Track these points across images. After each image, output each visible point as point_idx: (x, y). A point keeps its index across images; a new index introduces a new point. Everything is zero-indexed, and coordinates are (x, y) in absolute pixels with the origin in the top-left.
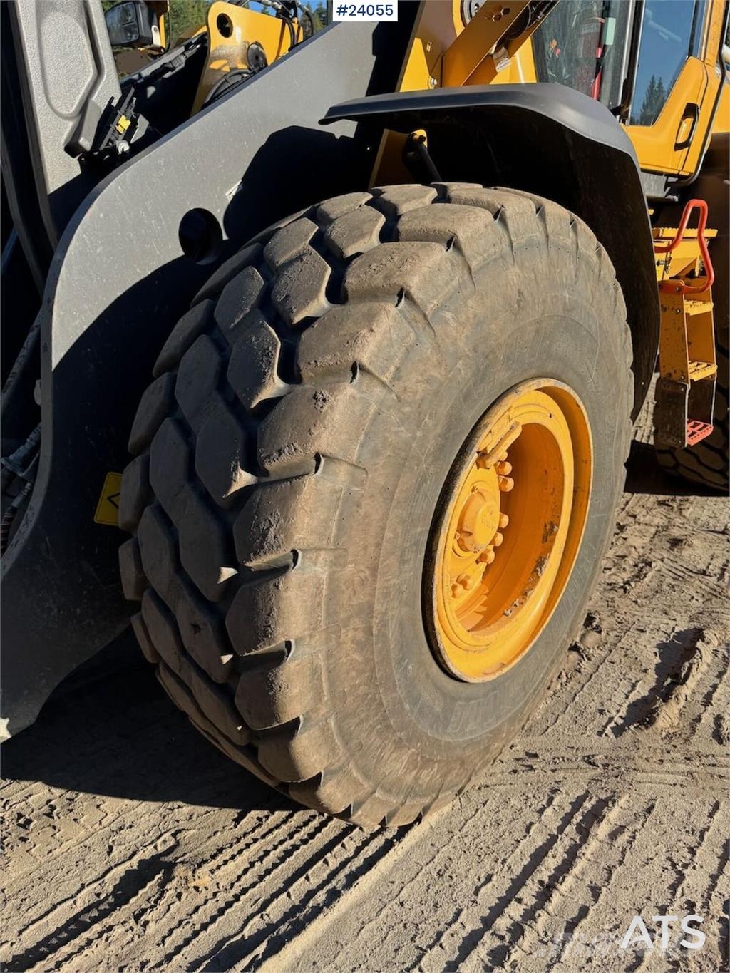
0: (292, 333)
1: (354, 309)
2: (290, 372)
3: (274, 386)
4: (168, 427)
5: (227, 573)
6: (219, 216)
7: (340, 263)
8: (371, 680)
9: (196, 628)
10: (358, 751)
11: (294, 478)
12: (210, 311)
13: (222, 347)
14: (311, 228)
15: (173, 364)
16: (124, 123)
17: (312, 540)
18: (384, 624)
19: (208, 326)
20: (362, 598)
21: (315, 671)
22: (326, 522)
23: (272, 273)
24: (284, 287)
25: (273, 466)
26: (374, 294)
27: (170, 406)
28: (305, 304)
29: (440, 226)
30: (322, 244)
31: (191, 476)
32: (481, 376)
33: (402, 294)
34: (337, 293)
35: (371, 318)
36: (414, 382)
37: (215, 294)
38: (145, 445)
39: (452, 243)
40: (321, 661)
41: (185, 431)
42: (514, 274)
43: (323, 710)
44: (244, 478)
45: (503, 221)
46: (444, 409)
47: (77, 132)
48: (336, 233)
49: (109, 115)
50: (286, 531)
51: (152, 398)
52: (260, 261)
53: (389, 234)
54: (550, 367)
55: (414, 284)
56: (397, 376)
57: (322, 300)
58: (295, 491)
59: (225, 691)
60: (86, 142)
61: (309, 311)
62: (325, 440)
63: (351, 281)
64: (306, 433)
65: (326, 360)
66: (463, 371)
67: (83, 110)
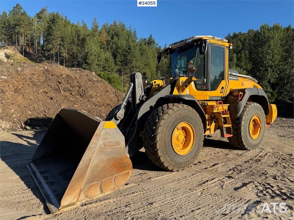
0: (159, 116)
1: (164, 114)
2: (159, 119)
3: (157, 120)
4: (148, 124)
5: (153, 135)
6: (153, 106)
7: (163, 111)
8: (165, 147)
9: (150, 141)
10: (164, 155)
11: (158, 127)
12: (152, 115)
13: (153, 118)
14: (161, 108)
15: (149, 119)
16: (144, 97)
17: (160, 132)
18: (166, 142)
19: (152, 116)
20: (164, 139)
21: (160, 144)
22: (161, 131)
23: (158, 112)
24: (158, 113)
25: (157, 126)
26: (166, 113)
27: (149, 123)
28: (160, 114)
29: (172, 108)
30: (162, 109)
31: (150, 128)
32: (176, 120)
33: (168, 113)
34: (163, 113)
35: (165, 115)
36: (169, 120)
37: (153, 114)
38: (146, 126)
39: (173, 109)
40: (160, 143)
41: (150, 124)
42: (180, 112)
43: (160, 149)
44: (154, 128)
45: (178, 107)
46: (172, 123)
47: (140, 98)
48: (163, 108)
49: (143, 96)
50: (158, 131)
51: (147, 123)
52: (157, 111)
53: (168, 109)
54: (186, 120)
55: (169, 113)
56: (167, 120)
57: (161, 114)
58: (158, 128)
59: (152, 147)
60: (141, 99)
61: (161, 115)
62: (161, 124)
63: (164, 112)
64: (159, 124)
65: (161, 118)
66: (174, 120)
67: (140, 96)
